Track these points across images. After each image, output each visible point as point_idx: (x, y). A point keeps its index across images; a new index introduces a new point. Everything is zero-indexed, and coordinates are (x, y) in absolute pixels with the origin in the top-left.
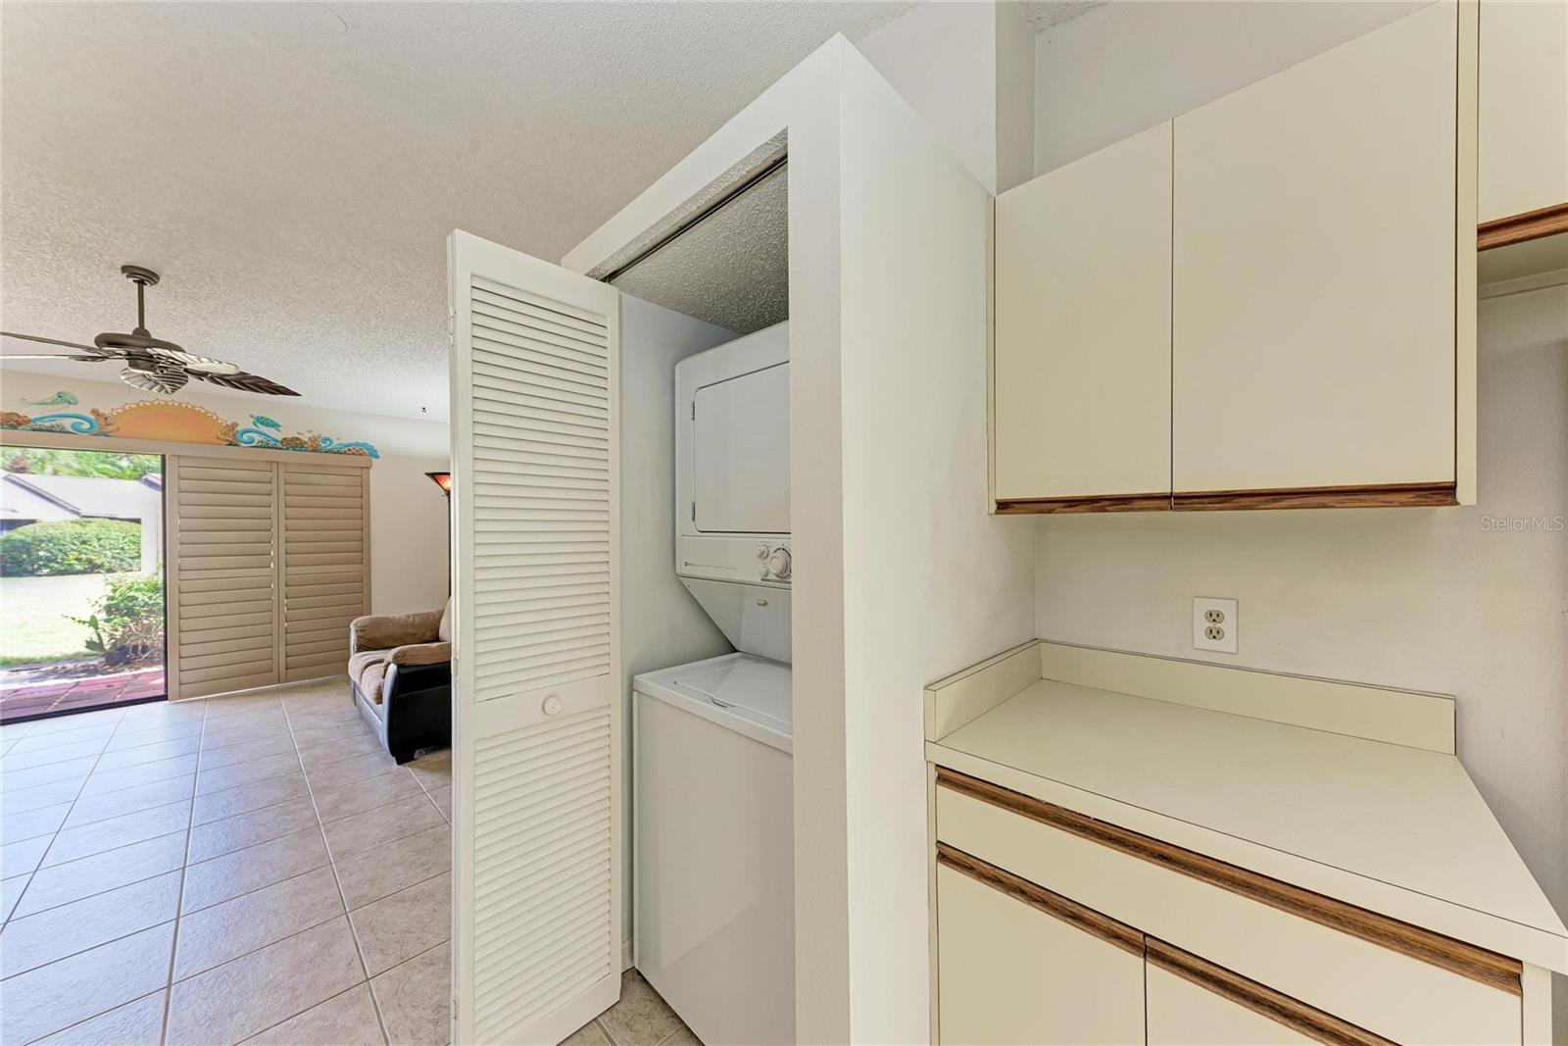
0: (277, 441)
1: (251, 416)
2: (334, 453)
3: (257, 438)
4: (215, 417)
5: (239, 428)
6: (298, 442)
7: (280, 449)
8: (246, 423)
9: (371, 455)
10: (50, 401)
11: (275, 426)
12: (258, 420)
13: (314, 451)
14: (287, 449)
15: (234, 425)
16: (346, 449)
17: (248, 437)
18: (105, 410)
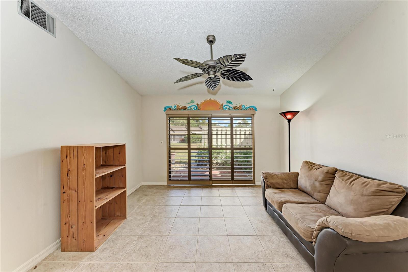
0: (232, 108)
1: (226, 101)
2: (245, 110)
3: (227, 107)
4: (219, 102)
5: (224, 105)
6: (237, 108)
7: (233, 110)
8: (225, 103)
9: (255, 110)
10: (190, 102)
11: (231, 103)
12: (227, 102)
13: (240, 110)
14: (234, 110)
15: (223, 104)
16: (248, 109)
17: (226, 107)
18: (199, 104)
